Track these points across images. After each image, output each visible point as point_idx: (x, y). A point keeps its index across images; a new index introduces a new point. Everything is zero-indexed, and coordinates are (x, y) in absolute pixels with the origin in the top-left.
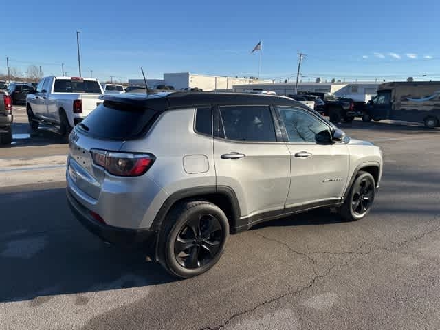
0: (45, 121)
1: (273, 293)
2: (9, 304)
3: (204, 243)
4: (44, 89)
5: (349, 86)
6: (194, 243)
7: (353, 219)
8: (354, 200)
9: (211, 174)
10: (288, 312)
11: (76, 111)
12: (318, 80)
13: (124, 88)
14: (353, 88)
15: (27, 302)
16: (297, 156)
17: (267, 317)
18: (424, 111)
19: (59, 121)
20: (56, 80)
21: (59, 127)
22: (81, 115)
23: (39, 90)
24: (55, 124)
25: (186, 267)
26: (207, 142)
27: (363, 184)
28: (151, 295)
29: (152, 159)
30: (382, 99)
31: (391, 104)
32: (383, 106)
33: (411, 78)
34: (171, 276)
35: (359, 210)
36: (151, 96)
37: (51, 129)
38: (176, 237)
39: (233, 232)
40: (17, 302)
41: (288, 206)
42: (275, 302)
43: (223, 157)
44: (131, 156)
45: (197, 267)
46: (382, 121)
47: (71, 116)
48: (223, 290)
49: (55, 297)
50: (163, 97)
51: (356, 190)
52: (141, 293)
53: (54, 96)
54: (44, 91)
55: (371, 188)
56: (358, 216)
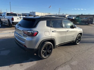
0: (4, 22)
1: (64, 62)
2: (4, 67)
3: (48, 51)
4: (4, 15)
5: (70, 15)
6: (46, 51)
7: (77, 44)
8: (77, 40)
9: (50, 36)
10: (68, 66)
11: (12, 20)
12: (63, 14)
13: (21, 15)
14: (70, 16)
15: (8, 66)
16: (67, 31)
17: (64, 67)
18: (86, 21)
19: (8, 22)
20: (7, 13)
21: (8, 24)
22: (13, 21)
23: (3, 15)
24: (7, 23)
25: (45, 56)
26: (49, 28)
27: (79, 37)
28: (37, 63)
29: (38, 32)
30: (77, 18)
31: (79, 19)
32: (77, 20)
33: (82, 14)
34: (41, 58)
35: (78, 42)
36: (35, 17)
37: (6, 24)
38: (42, 50)
39: (54, 48)
40: (6, 66)
41: (65, 42)
42: (65, 64)
43: (53, 32)
44: (33, 32)
45: (47, 56)
46: (77, 23)
47: (11, 22)
48: (53, 61)
49: (15, 65)
50: (39, 18)
51: (78, 38)
52: (35, 63)
53: (6, 17)
54: (4, 16)
55: (80, 38)
56: (78, 43)
